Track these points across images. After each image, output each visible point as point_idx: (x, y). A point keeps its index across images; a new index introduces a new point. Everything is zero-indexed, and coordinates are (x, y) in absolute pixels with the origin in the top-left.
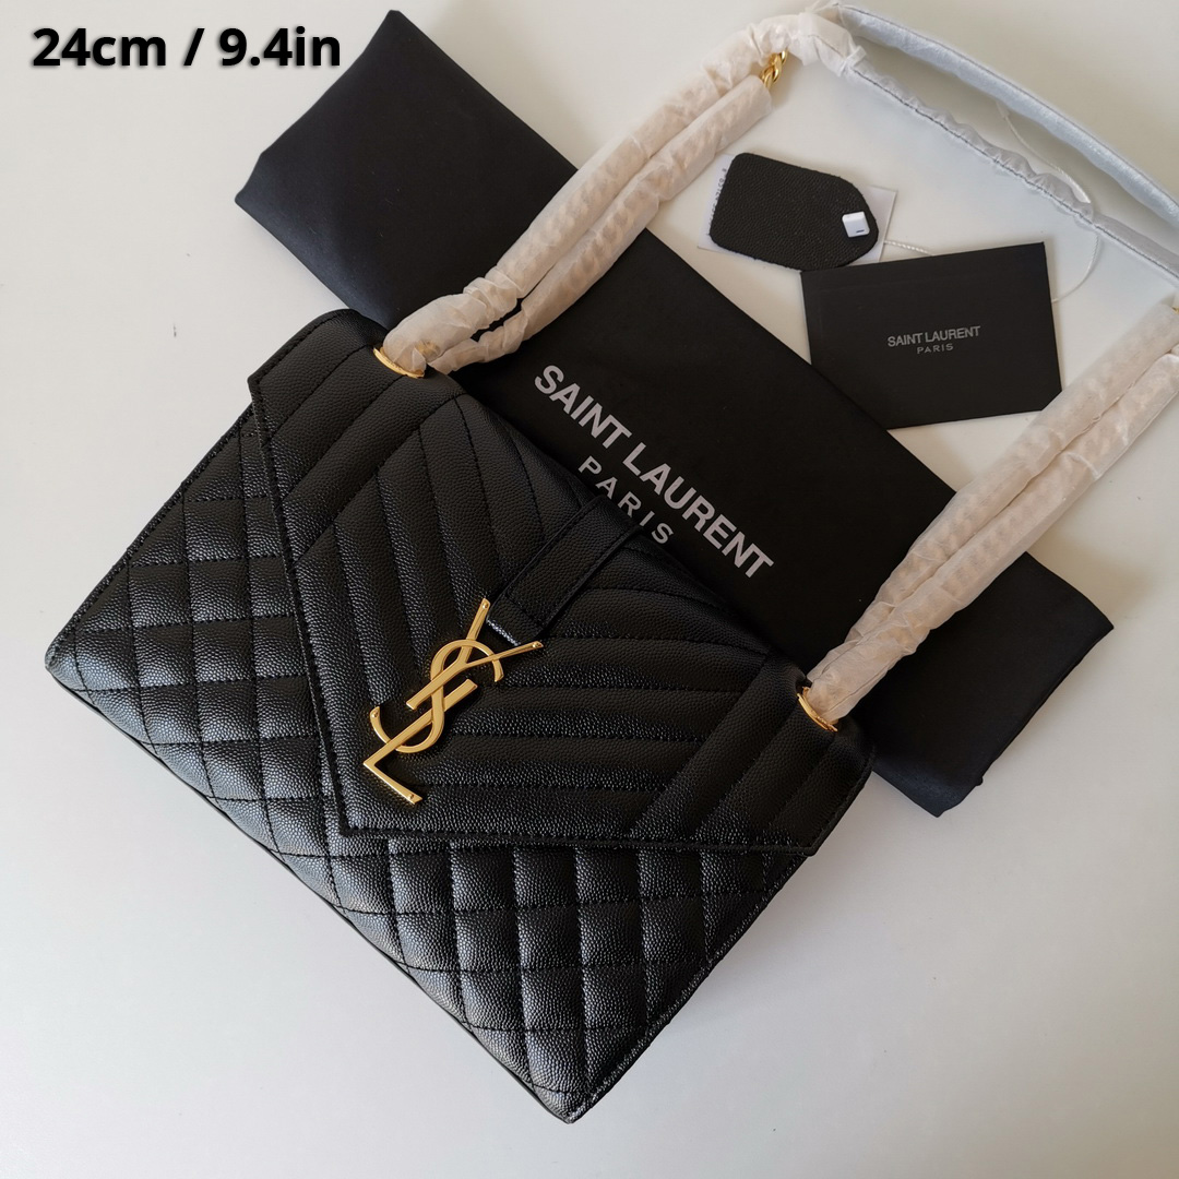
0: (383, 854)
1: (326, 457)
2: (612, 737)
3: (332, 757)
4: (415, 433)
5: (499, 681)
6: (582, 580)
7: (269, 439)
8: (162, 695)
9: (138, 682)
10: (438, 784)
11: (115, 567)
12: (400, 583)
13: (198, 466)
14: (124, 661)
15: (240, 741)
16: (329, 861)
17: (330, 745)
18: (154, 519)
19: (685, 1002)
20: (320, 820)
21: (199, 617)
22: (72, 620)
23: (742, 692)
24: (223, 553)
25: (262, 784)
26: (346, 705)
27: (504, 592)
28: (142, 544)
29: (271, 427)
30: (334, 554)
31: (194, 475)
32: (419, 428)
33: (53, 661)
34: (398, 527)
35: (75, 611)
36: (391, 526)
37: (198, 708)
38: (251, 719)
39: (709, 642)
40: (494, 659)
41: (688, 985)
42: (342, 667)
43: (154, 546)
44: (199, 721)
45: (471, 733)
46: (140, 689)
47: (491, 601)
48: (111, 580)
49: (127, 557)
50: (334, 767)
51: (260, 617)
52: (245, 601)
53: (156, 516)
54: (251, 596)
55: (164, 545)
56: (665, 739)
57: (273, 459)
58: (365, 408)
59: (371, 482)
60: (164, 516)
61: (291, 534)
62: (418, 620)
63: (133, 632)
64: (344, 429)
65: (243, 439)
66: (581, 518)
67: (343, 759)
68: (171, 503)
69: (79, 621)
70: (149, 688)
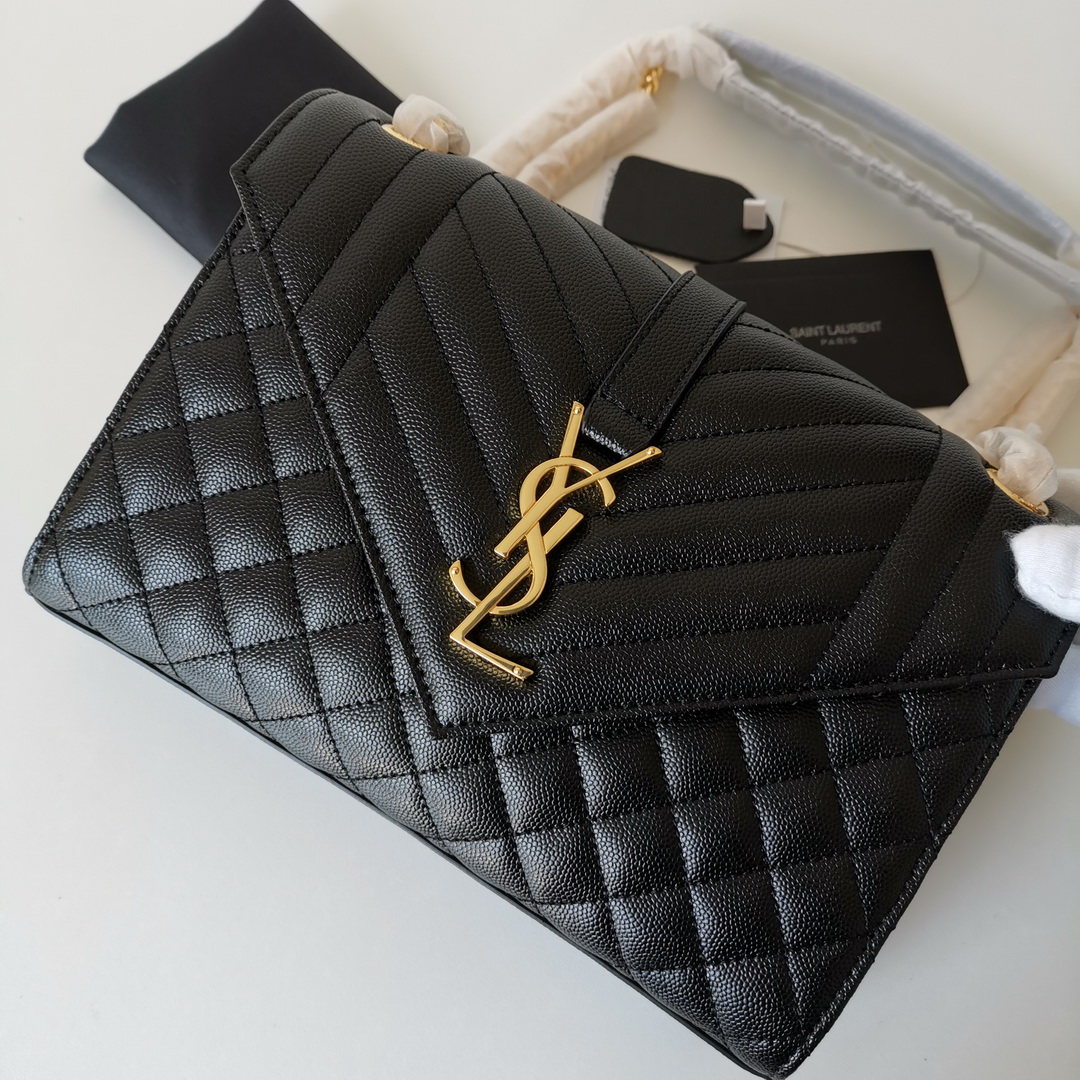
0: (487, 758)
1: (344, 253)
2: (768, 559)
3: (406, 636)
4: (453, 212)
5: (611, 506)
6: (696, 365)
7: (268, 241)
8: (175, 594)
9: (142, 584)
10: (551, 651)
11: (94, 444)
12: (463, 400)
13: (182, 302)
14: (121, 561)
15: (282, 639)
16: (417, 778)
17: (400, 622)
18: (135, 376)
19: (912, 896)
20: (398, 725)
21: (210, 489)
22: (50, 520)
23: (924, 478)
24: (228, 404)
25: (317, 690)
26: (415, 566)
27: (599, 392)
28: (124, 410)
29: (269, 225)
30: (373, 372)
31: (179, 314)
32: (455, 205)
33: (33, 576)
34: (449, 329)
35: (52, 508)
36: (439, 329)
37: (222, 606)
38: (292, 609)
39: (868, 423)
40: (599, 478)
41: (913, 874)
42: (404, 518)
43: (140, 409)
44: (226, 623)
45: (583, 579)
46: (145, 594)
47: (586, 406)
48: (91, 462)
49: (109, 429)
50: (409, 649)
51: (286, 478)
52: (264, 460)
53: (138, 372)
54: (271, 453)
55: (152, 406)
56: (838, 552)
57: (276, 265)
58: (384, 188)
59: (407, 278)
60: (148, 371)
61: (314, 357)
62: (492, 445)
63: (128, 521)
64: (363, 216)
65: (233, 259)
66: (679, 291)
67: (422, 636)
68: (154, 353)
69: (58, 519)
70: (157, 590)
